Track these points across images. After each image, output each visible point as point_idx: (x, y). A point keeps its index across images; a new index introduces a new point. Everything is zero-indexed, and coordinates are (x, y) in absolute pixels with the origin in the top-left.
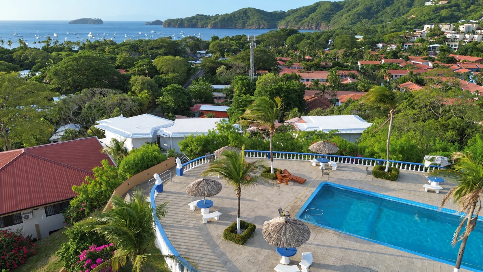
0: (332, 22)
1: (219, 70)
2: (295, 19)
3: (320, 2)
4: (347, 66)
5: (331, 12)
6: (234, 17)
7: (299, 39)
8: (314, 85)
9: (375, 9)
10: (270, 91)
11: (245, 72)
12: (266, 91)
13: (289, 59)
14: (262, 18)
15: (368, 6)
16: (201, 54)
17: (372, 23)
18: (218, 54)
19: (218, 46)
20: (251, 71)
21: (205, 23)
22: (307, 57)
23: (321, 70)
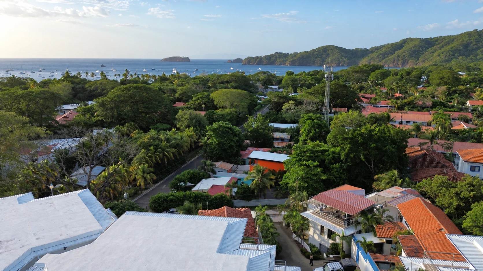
0: (421, 59)
1: (285, 106)
2: (378, 57)
3: (407, 39)
4: (453, 107)
5: (420, 49)
6: (313, 55)
7: (385, 75)
8: (414, 130)
9: (474, 45)
10: (351, 139)
11: (318, 110)
12: (345, 139)
13: (374, 96)
14: (342, 56)
15: (465, 42)
16: (272, 89)
17: (471, 60)
18: (290, 89)
19: (291, 80)
20: (326, 109)
21: (283, 61)
22: (397, 95)
23: (419, 111)
